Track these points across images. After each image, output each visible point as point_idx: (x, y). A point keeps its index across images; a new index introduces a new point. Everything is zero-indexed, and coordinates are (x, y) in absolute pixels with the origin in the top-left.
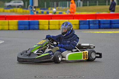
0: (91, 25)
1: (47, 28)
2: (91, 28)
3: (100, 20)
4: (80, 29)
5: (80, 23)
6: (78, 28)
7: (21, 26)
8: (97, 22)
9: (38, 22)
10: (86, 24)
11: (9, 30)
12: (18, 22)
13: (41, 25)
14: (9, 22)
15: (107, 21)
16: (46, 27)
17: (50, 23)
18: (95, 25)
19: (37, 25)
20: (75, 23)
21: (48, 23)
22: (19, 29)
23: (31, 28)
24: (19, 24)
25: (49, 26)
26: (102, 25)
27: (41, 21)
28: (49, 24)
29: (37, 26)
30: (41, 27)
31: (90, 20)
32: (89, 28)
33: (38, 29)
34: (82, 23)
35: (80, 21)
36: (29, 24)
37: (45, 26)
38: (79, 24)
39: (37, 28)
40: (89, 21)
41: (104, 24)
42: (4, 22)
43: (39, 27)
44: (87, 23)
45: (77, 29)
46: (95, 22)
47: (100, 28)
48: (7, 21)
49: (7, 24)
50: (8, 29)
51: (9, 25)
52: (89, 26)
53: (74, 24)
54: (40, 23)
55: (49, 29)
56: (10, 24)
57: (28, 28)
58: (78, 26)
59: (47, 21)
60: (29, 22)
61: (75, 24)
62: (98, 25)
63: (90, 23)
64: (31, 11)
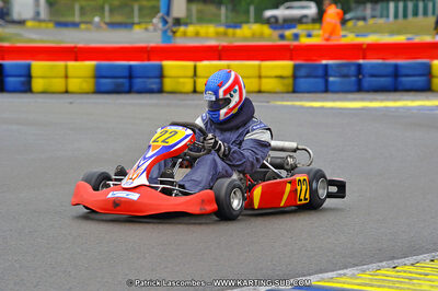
0: (331, 79)
1: (189, 87)
2: (331, 87)
3: (361, 61)
4: (294, 91)
5: (298, 74)
6: (291, 89)
7: (104, 80)
8: (353, 69)
9: (161, 68)
10: (316, 77)
11: (67, 92)
12: (97, 68)
13: (170, 77)
14: (66, 67)
15: (386, 65)
16: (184, 83)
17: (198, 73)
18: (346, 80)
19: (156, 77)
20: (279, 73)
21: (191, 73)
22: (98, 91)
23: (135, 88)
24: (99, 75)
25: (195, 82)
26: (367, 81)
27: (171, 66)
28: (195, 75)
29: (157, 80)
30: (168, 84)
31: (330, 62)
32: (326, 90)
33: (160, 91)
34: (303, 72)
35: (296, 68)
36: (131, 74)
37: (181, 80)
38: (294, 77)
39: (154, 87)
40: (326, 66)
41: (372, 76)
42: (51, 68)
43: (161, 84)
44: (320, 72)
45: (288, 92)
46: (345, 71)
47: (360, 88)
48: (61, 64)
49: (63, 74)
50: (63, 89)
51: (66, 77)
52: (327, 81)
53: (276, 77)
54: (167, 72)
55: (195, 91)
56: (70, 74)
57: (127, 88)
58: (290, 81)
59: (190, 64)
60: (130, 67)
61: (281, 77)
62: (353, 79)
63: (330, 72)
64: (165, 32)
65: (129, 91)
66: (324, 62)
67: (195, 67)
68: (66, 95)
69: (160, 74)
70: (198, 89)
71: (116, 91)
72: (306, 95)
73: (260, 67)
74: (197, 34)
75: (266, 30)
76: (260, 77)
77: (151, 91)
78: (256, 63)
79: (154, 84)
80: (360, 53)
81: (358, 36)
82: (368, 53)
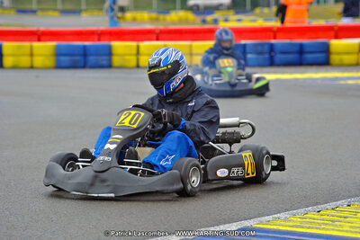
0: (249, 56)
1: (133, 63)
2: (249, 62)
3: (273, 41)
7: (62, 58)
8: (266, 49)
9: (110, 48)
11: (32, 67)
12: (57, 47)
13: (118, 55)
14: (31, 48)
15: (293, 45)
16: (129, 60)
17: (141, 51)
18: (261, 57)
21: (134, 51)
22: (58, 66)
23: (89, 64)
24: (58, 53)
25: (138, 60)
26: (279, 57)
27: (118, 46)
28: (138, 53)
29: (107, 58)
30: (116, 61)
31: (248, 42)
33: (110, 66)
36: (85, 52)
37: (127, 57)
39: (105, 63)
40: (245, 45)
42: (19, 47)
43: (110, 60)
46: (260, 49)
47: (272, 63)
48: (26, 44)
49: (28, 52)
50: (28, 64)
51: (32, 55)
54: (115, 51)
55: (138, 66)
56: (34, 53)
57: (82, 64)
59: (134, 44)
60: (85, 47)
62: (267, 56)
63: (248, 49)
64: (112, 18)
65: (84, 66)
66: (243, 42)
67: (138, 47)
68: (32, 70)
69: (109, 52)
70: (142, 64)
71: (74, 66)
73: (191, 46)
74: (134, 20)
75: (190, 16)
76: (191, 54)
77: (102, 67)
78: (188, 43)
79: (104, 61)
80: (272, 34)
81: (266, 20)
82: (278, 35)
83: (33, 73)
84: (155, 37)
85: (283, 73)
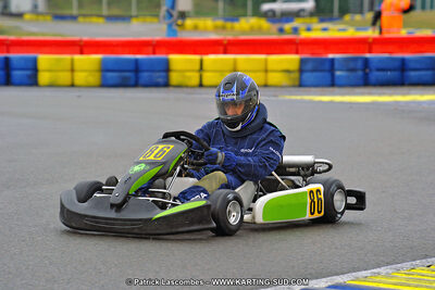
0: (338, 73)
1: (195, 81)
2: (337, 81)
3: (368, 55)
4: (301, 85)
5: (304, 68)
6: (297, 83)
7: (110, 74)
8: (360, 64)
9: (167, 62)
10: (323, 71)
11: (73, 85)
12: (103, 62)
13: (175, 71)
14: (72, 61)
15: (393, 59)
16: (190, 77)
17: (205, 67)
18: (353, 74)
19: (162, 71)
20: (286, 67)
21: (198, 67)
22: (104, 84)
23: (141, 81)
24: (105, 68)
25: (201, 76)
26: (375, 75)
27: (177, 60)
28: (201, 69)
29: (163, 74)
30: (175, 78)
31: (337, 56)
32: (333, 85)
33: (167, 84)
34: (309, 66)
35: (302, 61)
36: (137, 67)
37: (188, 74)
38: (301, 71)
39: (161, 80)
40: (333, 60)
41: (379, 70)
42: (58, 60)
43: (167, 78)
44: (327, 66)
45: (294, 86)
46: (352, 65)
47: (366, 82)
48: (67, 57)
49: (69, 67)
50: (68, 82)
51: (72, 70)
52: (333, 76)
53: (283, 71)
54: (173, 66)
55: (201, 85)
56: (76, 68)
57: (132, 82)
58: (297, 75)
59: (196, 58)
60: (137, 60)
61: (288, 71)
62: (360, 73)
63: (336, 66)
64: (170, 26)
65: (136, 85)
66: (331, 56)
67: (201, 62)
68: (72, 89)
69: (166, 68)
70: (205, 82)
71: (123, 84)
72: (313, 89)
73: (266, 60)
76: (266, 71)
77: (157, 85)
78: (263, 57)
79: (160, 78)
80: (367, 47)
81: (358, 29)
82: (374, 47)
83: (73, 93)
84: (221, 49)
85: (380, 94)
